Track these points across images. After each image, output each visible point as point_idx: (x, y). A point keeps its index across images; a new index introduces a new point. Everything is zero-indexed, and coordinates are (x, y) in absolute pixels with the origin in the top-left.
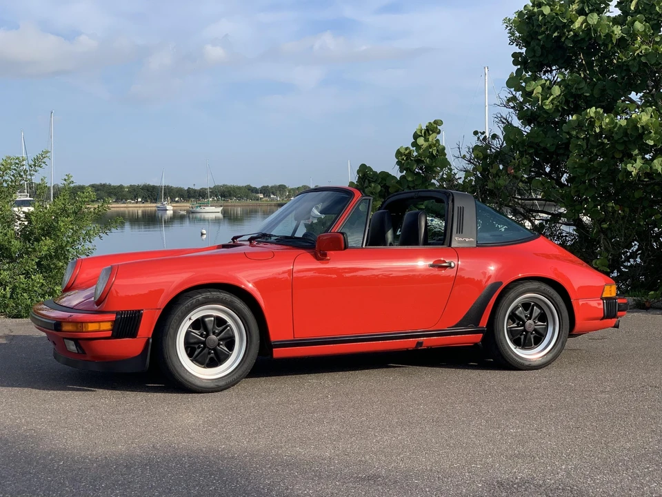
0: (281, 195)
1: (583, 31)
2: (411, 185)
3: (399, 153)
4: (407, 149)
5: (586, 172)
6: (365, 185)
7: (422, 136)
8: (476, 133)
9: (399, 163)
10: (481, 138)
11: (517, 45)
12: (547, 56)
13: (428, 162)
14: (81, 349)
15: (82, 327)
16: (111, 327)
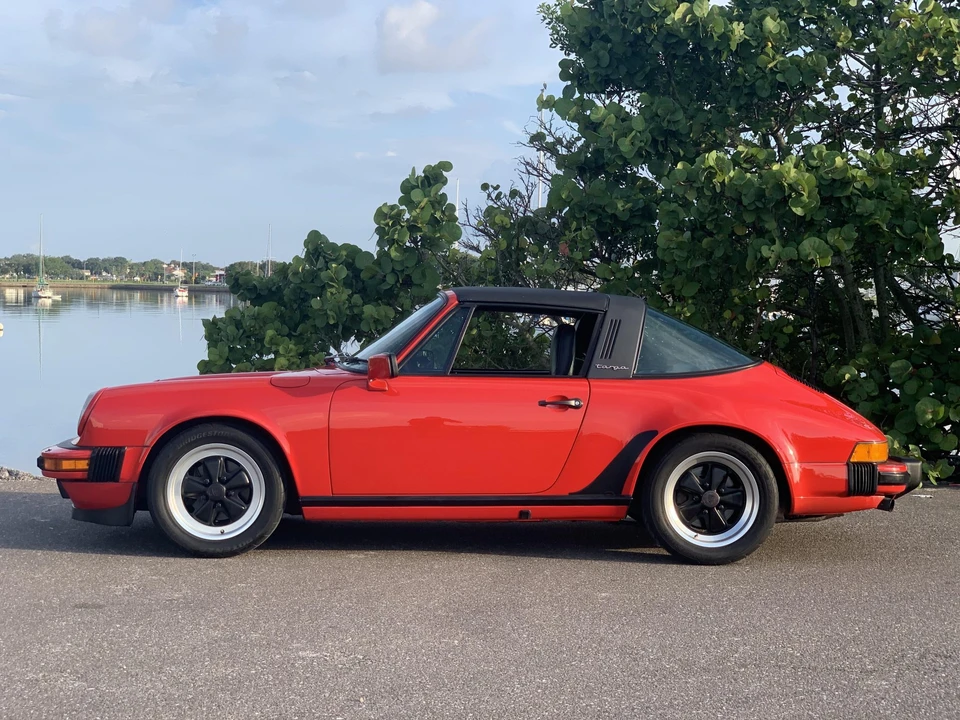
0: (119, 274)
1: (686, 27)
2: (398, 268)
3: (380, 215)
4: (393, 207)
5: (688, 258)
6: (319, 266)
7: (418, 187)
8: (485, 187)
9: (379, 231)
10: (493, 196)
11: (562, 49)
12: (617, 67)
13: (427, 230)
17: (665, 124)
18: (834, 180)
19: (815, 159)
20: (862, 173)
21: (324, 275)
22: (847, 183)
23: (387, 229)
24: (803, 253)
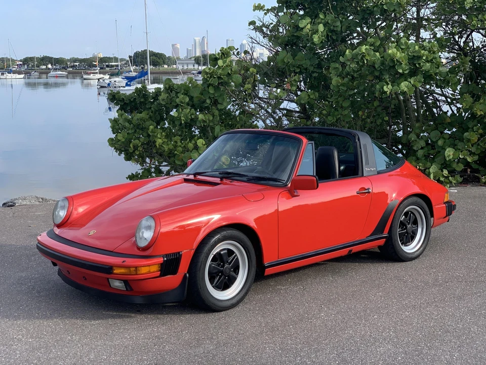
2: (212, 96)
6: (173, 95)
13: (226, 79)
14: (130, 287)
15: (136, 270)
16: (160, 268)
17: (332, 28)
18: (414, 56)
19: (403, 45)
20: (426, 53)
21: (178, 100)
22: (420, 57)
23: (208, 79)
24: (401, 89)
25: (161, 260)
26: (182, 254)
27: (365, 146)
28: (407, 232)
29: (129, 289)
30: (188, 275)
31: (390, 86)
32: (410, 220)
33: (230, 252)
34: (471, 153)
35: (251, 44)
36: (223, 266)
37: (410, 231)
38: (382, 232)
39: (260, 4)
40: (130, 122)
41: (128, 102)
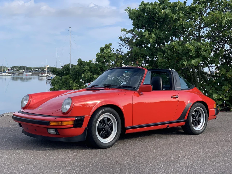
1: (164, 15)
2: (101, 67)
3: (97, 55)
5: (166, 64)
6: (82, 67)
7: (105, 49)
12: (146, 23)
13: (107, 59)
14: (58, 132)
15: (61, 123)
16: (73, 123)
17: (158, 36)
18: (198, 48)
20: (204, 46)
21: (84, 68)
22: (201, 49)
23: (99, 58)
24: (192, 63)
25: (74, 119)
26: (84, 117)
27: (175, 76)
28: (196, 120)
29: (57, 134)
30: (87, 128)
31: (186, 62)
32: (197, 114)
33: (109, 120)
34: (226, 96)
35: (120, 46)
36: (105, 126)
37: (197, 120)
38: (184, 119)
39: (124, 29)
40: (61, 80)
41: (60, 73)
